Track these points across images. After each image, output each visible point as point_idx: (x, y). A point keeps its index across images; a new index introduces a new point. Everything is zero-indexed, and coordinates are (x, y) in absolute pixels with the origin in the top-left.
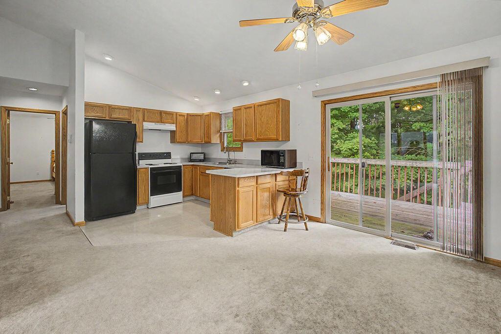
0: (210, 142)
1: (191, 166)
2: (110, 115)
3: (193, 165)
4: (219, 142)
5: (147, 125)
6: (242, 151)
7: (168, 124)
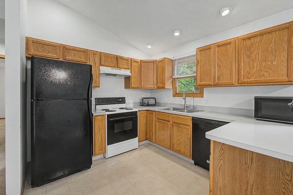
0: (163, 88)
1: (146, 112)
2: (64, 56)
3: (148, 110)
4: (171, 88)
5: (104, 70)
6: (202, 97)
7: (124, 70)
